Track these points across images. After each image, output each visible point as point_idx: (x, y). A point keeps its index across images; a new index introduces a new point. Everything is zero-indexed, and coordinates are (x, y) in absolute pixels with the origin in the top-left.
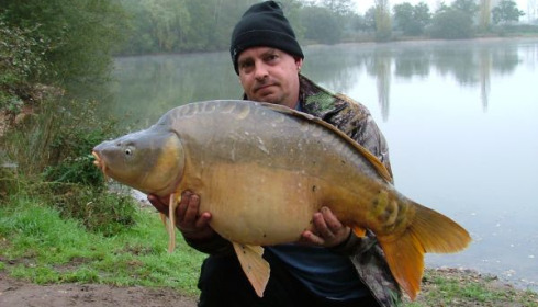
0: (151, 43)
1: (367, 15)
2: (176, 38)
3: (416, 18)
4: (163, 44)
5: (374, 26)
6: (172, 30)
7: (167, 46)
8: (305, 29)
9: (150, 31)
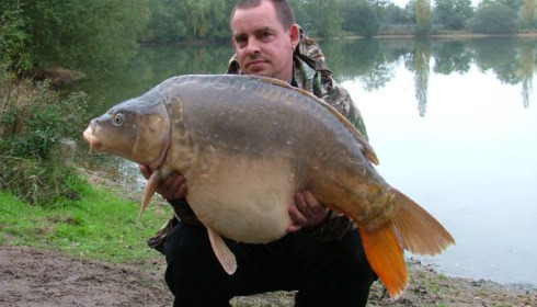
0: (185, 30)
1: (407, 7)
2: (211, 26)
3: (457, 10)
4: (198, 32)
5: (413, 20)
6: (207, 17)
7: (201, 34)
8: (342, 20)
9: (184, 18)
